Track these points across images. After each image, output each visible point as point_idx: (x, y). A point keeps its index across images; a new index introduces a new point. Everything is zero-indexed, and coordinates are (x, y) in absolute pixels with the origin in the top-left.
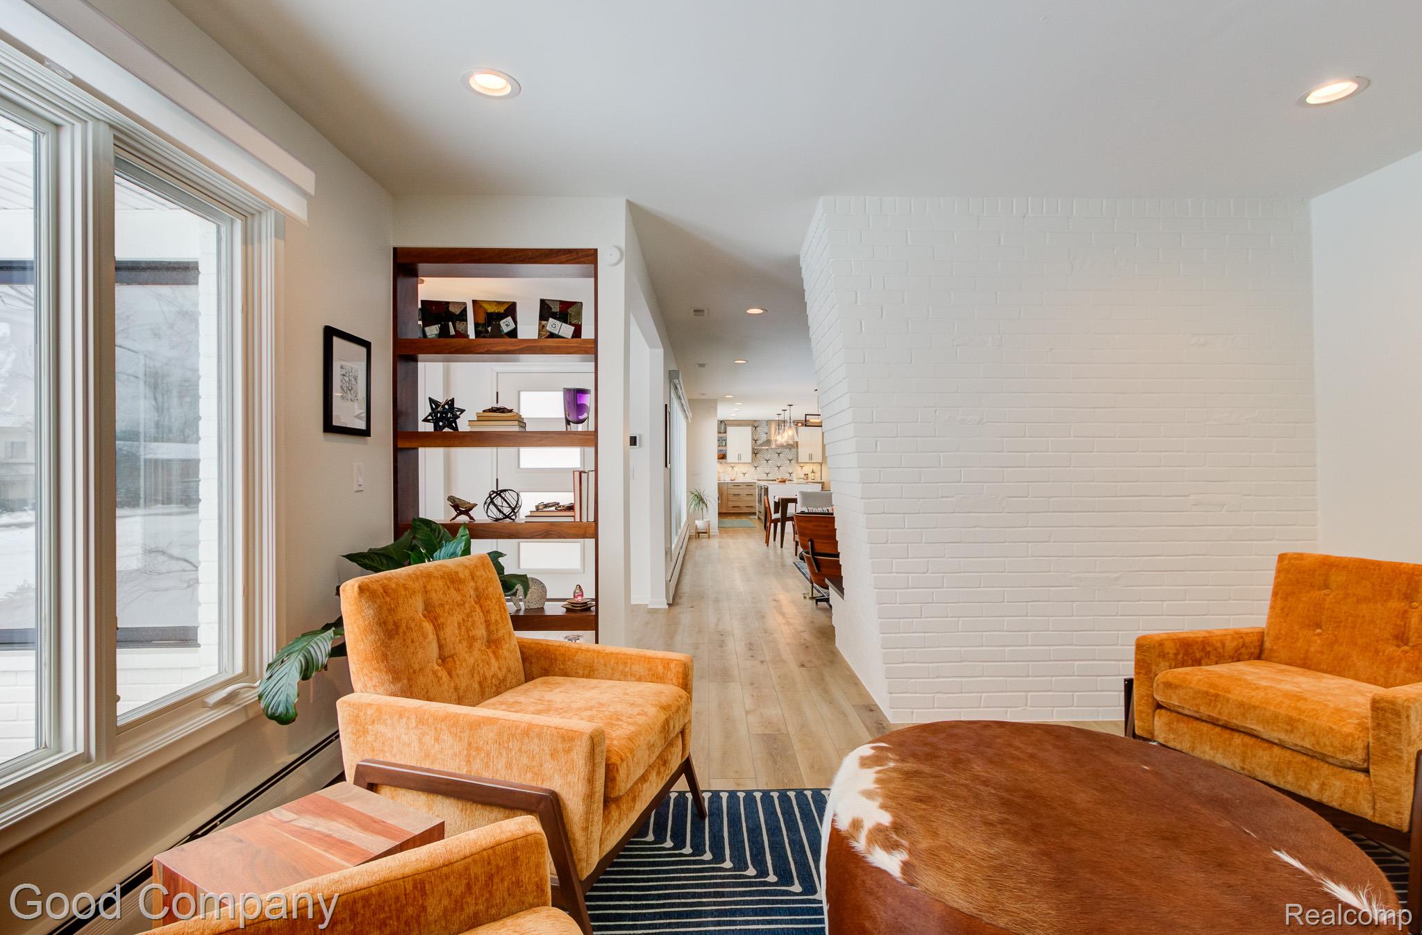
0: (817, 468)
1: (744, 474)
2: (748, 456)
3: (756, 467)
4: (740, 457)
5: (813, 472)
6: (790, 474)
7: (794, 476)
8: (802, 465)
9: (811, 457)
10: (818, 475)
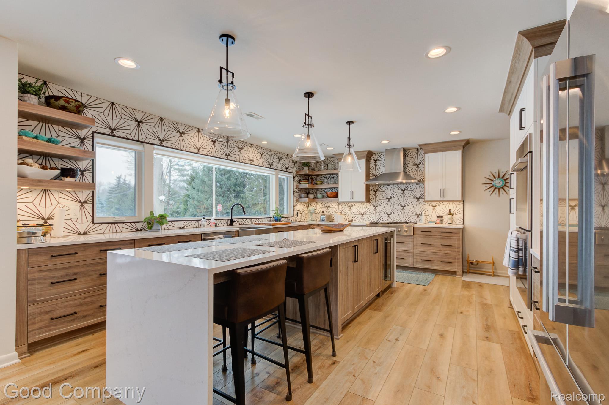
0: (456, 208)
1: (362, 215)
2: (361, 194)
3: (375, 207)
4: (351, 194)
5: (450, 213)
6: (418, 215)
7: (423, 218)
8: (434, 204)
9: (443, 192)
10: (458, 218)
